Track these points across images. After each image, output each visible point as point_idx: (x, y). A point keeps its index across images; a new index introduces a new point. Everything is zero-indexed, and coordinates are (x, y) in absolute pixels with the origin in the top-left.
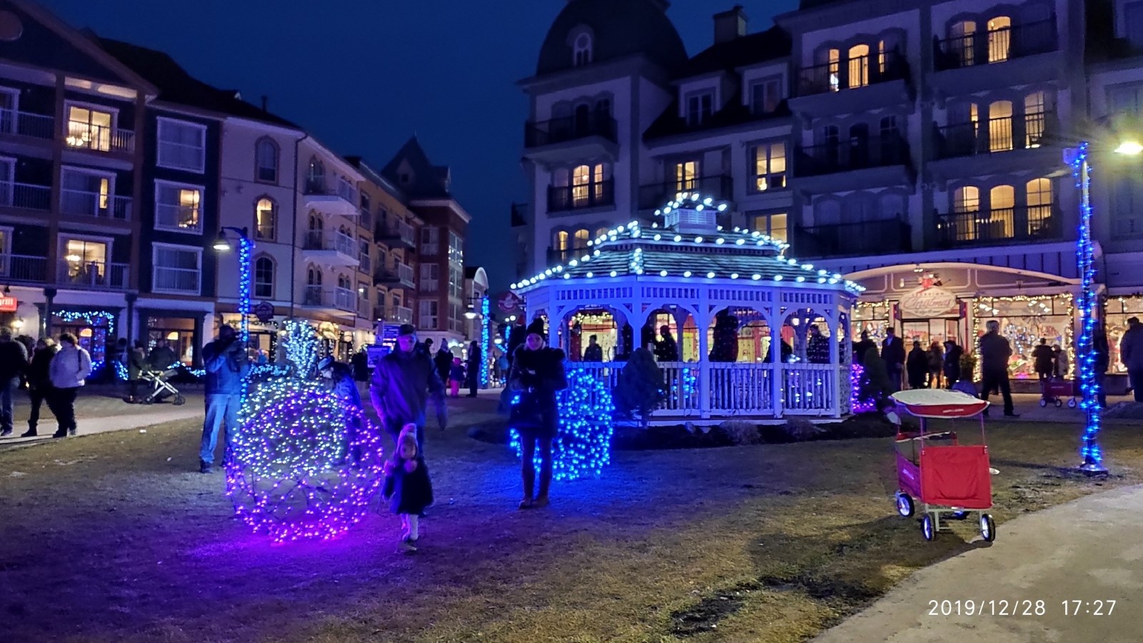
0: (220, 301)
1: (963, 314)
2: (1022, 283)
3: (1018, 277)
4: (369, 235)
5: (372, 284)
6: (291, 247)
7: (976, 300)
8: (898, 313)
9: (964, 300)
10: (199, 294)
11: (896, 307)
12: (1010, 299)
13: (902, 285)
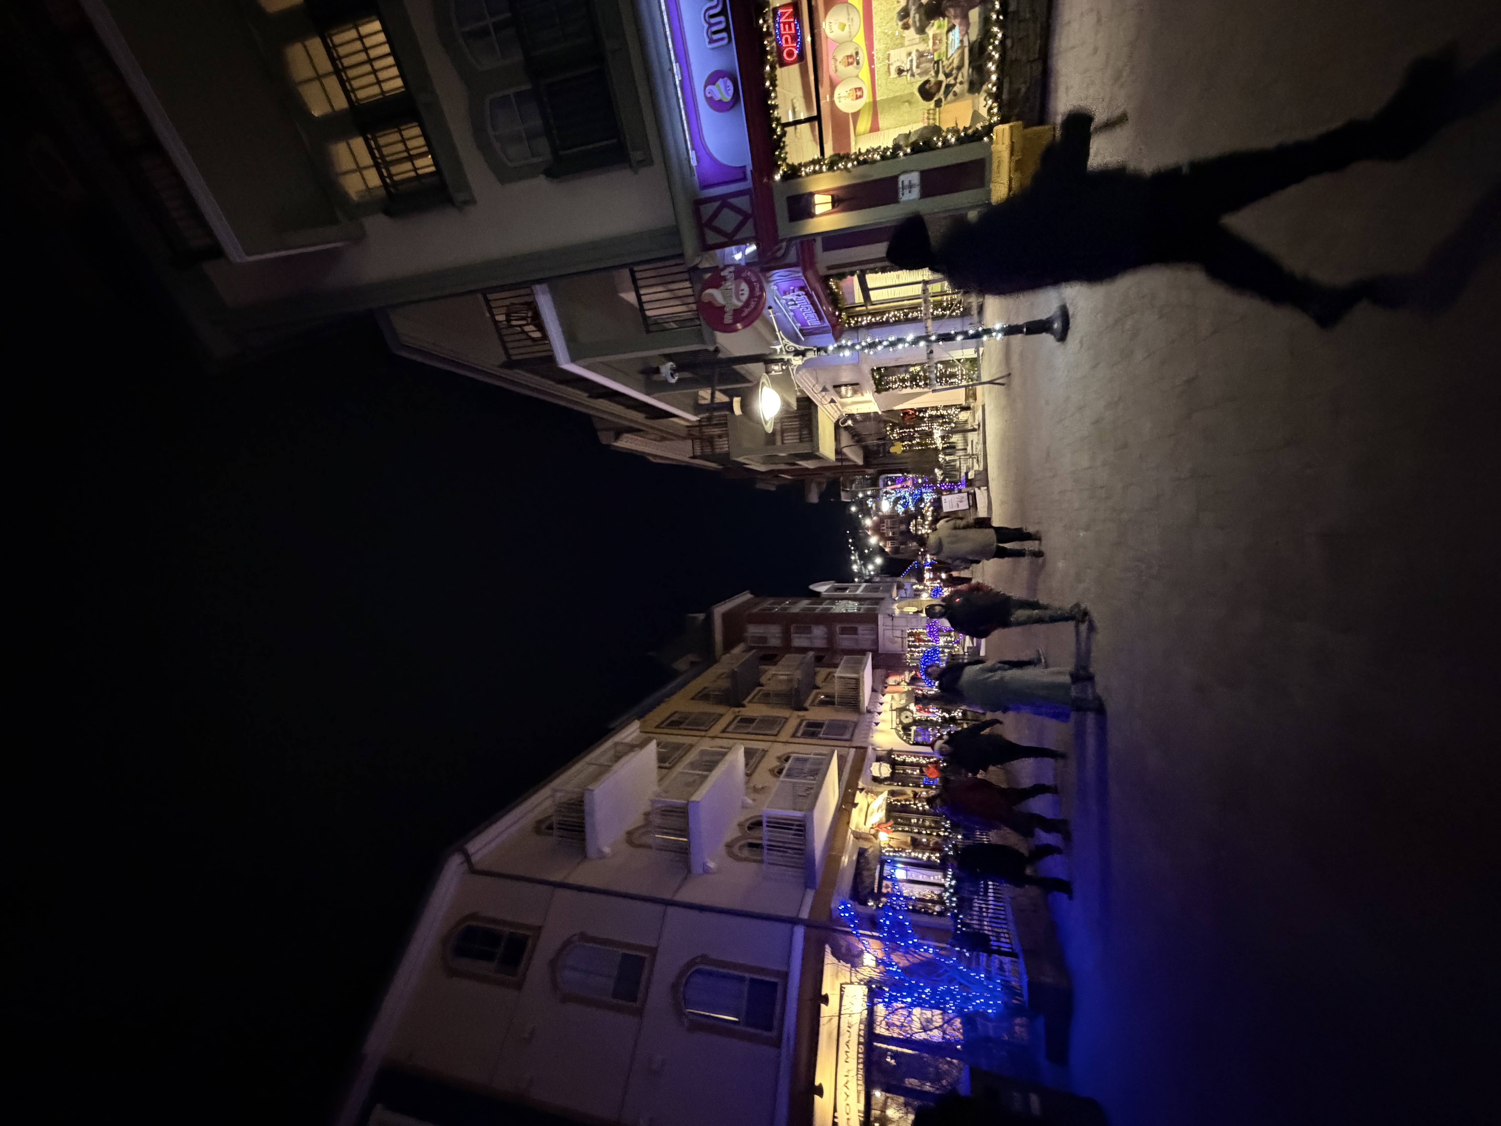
4: (729, 714)
5: (801, 713)
6: (670, 910)
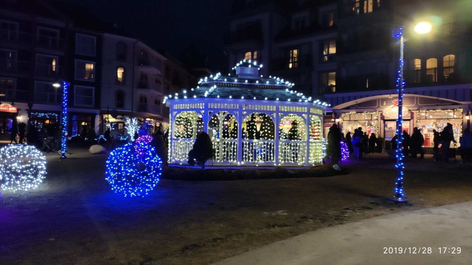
0: (102, 109)
1: (412, 117)
2: (439, 104)
3: (437, 101)
6: (132, 87)
7: (418, 111)
8: (382, 118)
9: (413, 111)
10: (93, 107)
11: (381, 114)
12: (434, 111)
13: (385, 104)
